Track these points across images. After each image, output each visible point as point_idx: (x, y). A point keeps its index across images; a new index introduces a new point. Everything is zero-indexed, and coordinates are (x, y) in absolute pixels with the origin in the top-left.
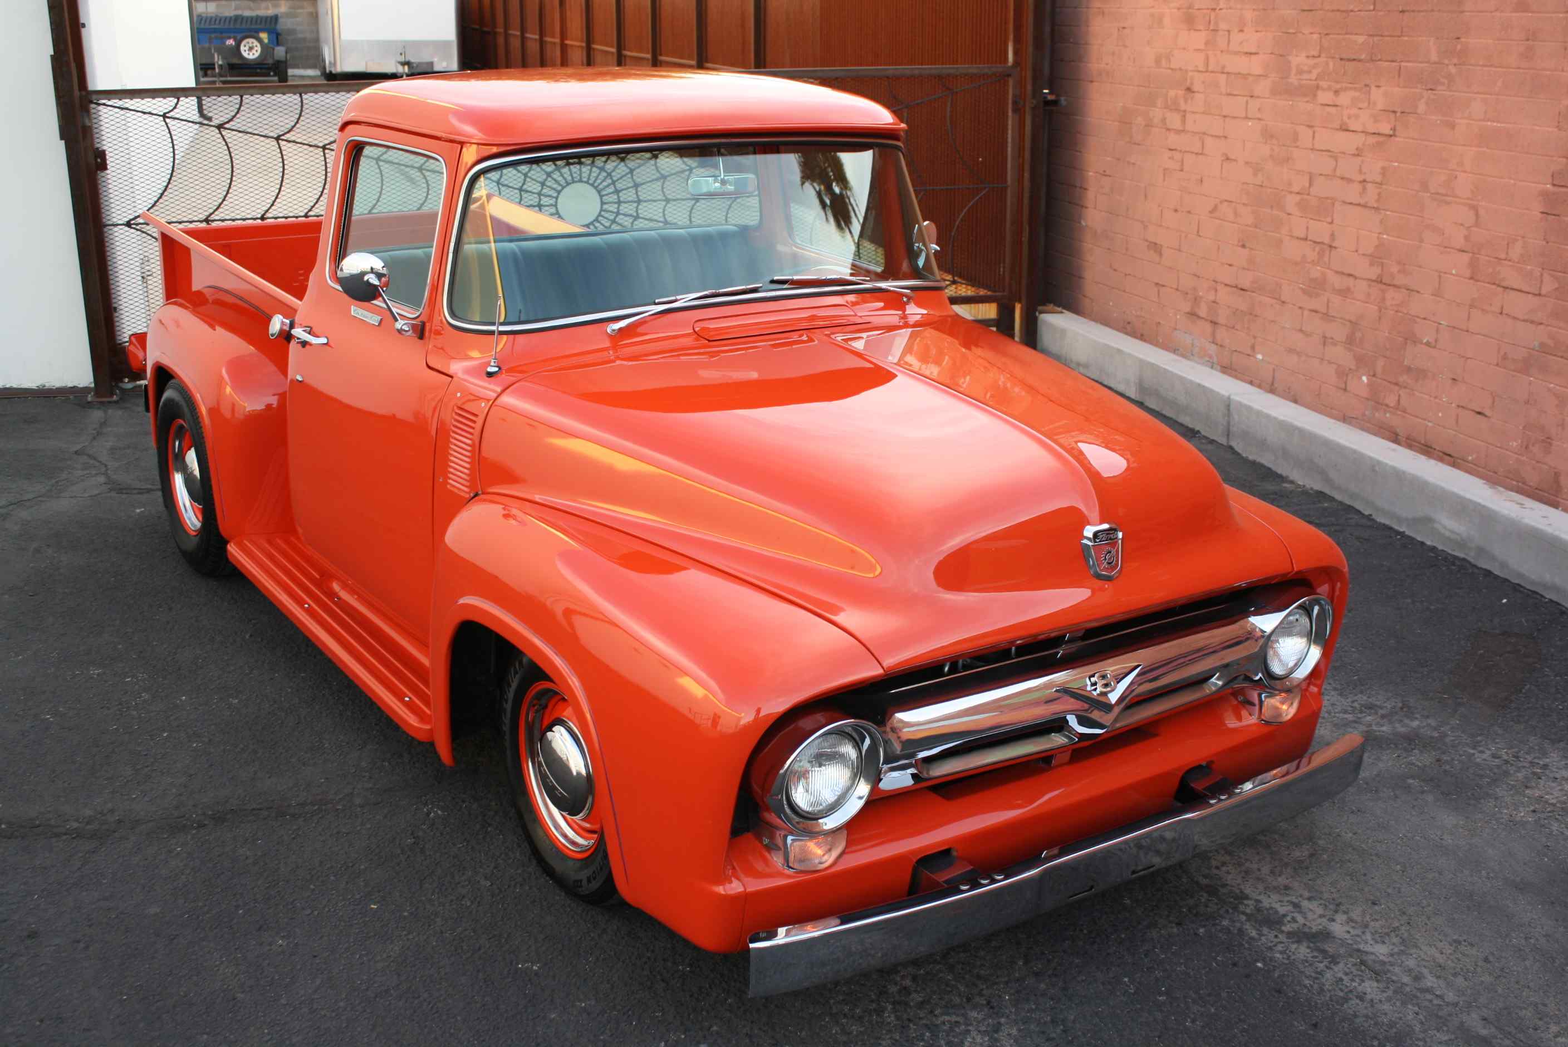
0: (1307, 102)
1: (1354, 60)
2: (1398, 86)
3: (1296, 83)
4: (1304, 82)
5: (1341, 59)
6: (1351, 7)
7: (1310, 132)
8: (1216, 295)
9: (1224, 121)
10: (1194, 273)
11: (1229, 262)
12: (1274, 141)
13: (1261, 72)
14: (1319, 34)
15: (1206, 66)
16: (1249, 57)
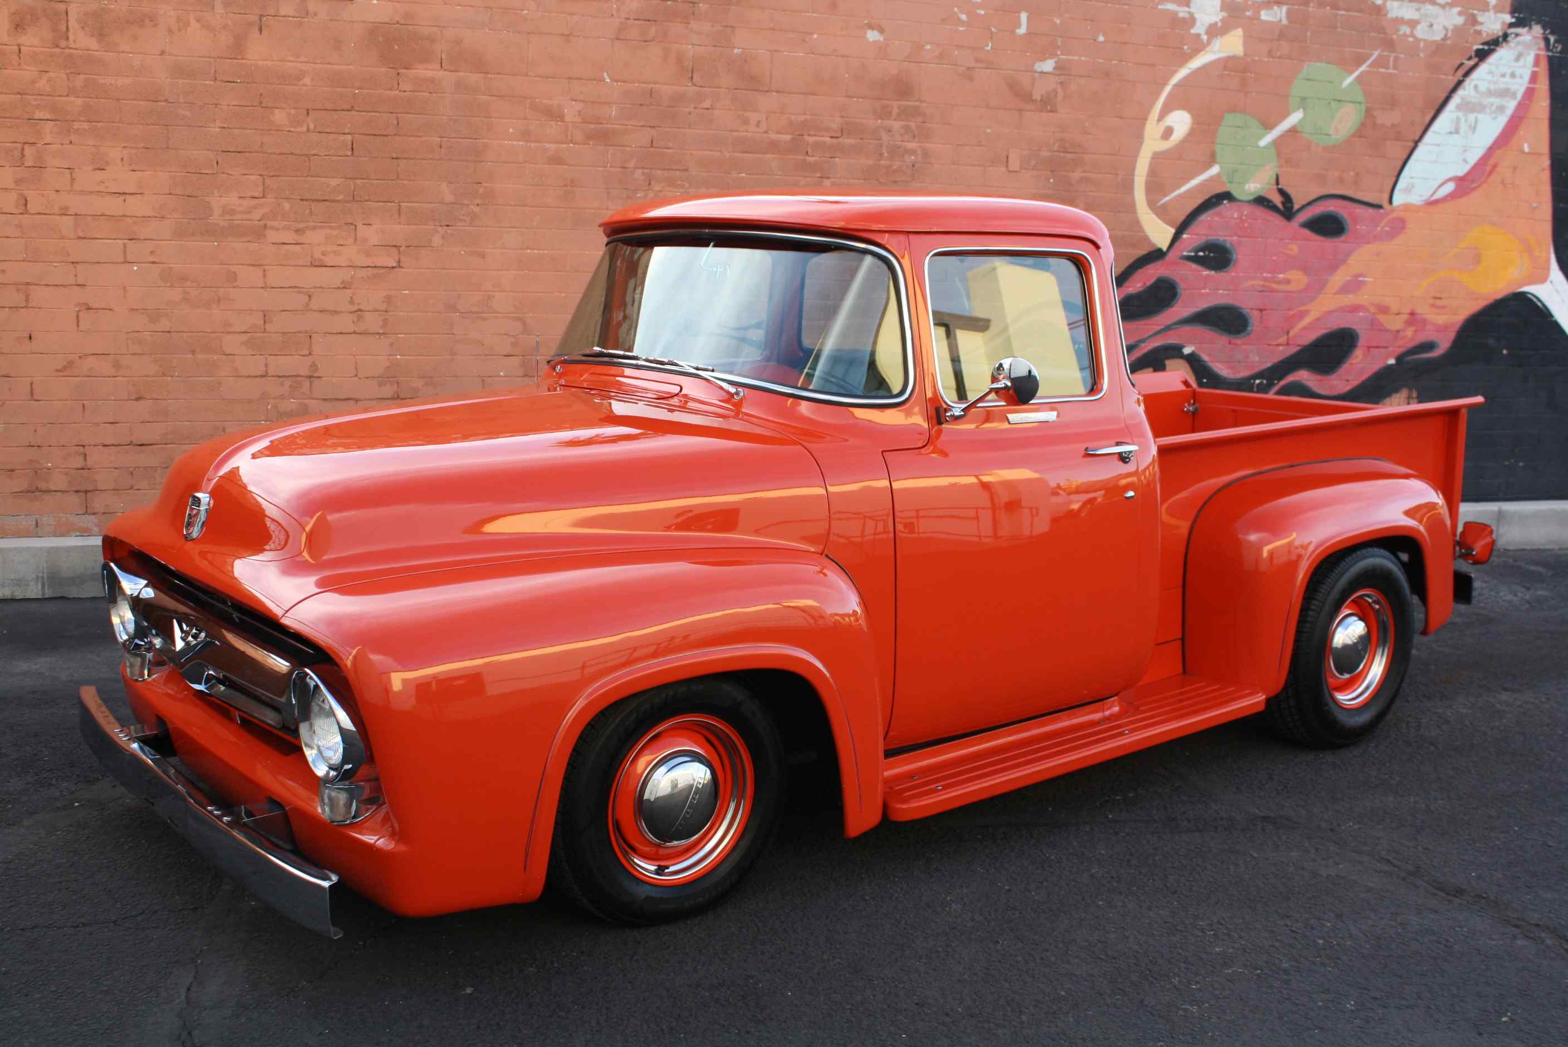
0: (249, 242)
1: (325, 200)
2: (400, 223)
3: (222, 223)
4: (235, 222)
6: (314, 152)
7: (258, 272)
8: (85, 460)
9: (75, 267)
10: (28, 444)
11: (111, 420)
12: (188, 284)
13: (150, 213)
14: (261, 175)
15: (24, 208)
16: (122, 198)
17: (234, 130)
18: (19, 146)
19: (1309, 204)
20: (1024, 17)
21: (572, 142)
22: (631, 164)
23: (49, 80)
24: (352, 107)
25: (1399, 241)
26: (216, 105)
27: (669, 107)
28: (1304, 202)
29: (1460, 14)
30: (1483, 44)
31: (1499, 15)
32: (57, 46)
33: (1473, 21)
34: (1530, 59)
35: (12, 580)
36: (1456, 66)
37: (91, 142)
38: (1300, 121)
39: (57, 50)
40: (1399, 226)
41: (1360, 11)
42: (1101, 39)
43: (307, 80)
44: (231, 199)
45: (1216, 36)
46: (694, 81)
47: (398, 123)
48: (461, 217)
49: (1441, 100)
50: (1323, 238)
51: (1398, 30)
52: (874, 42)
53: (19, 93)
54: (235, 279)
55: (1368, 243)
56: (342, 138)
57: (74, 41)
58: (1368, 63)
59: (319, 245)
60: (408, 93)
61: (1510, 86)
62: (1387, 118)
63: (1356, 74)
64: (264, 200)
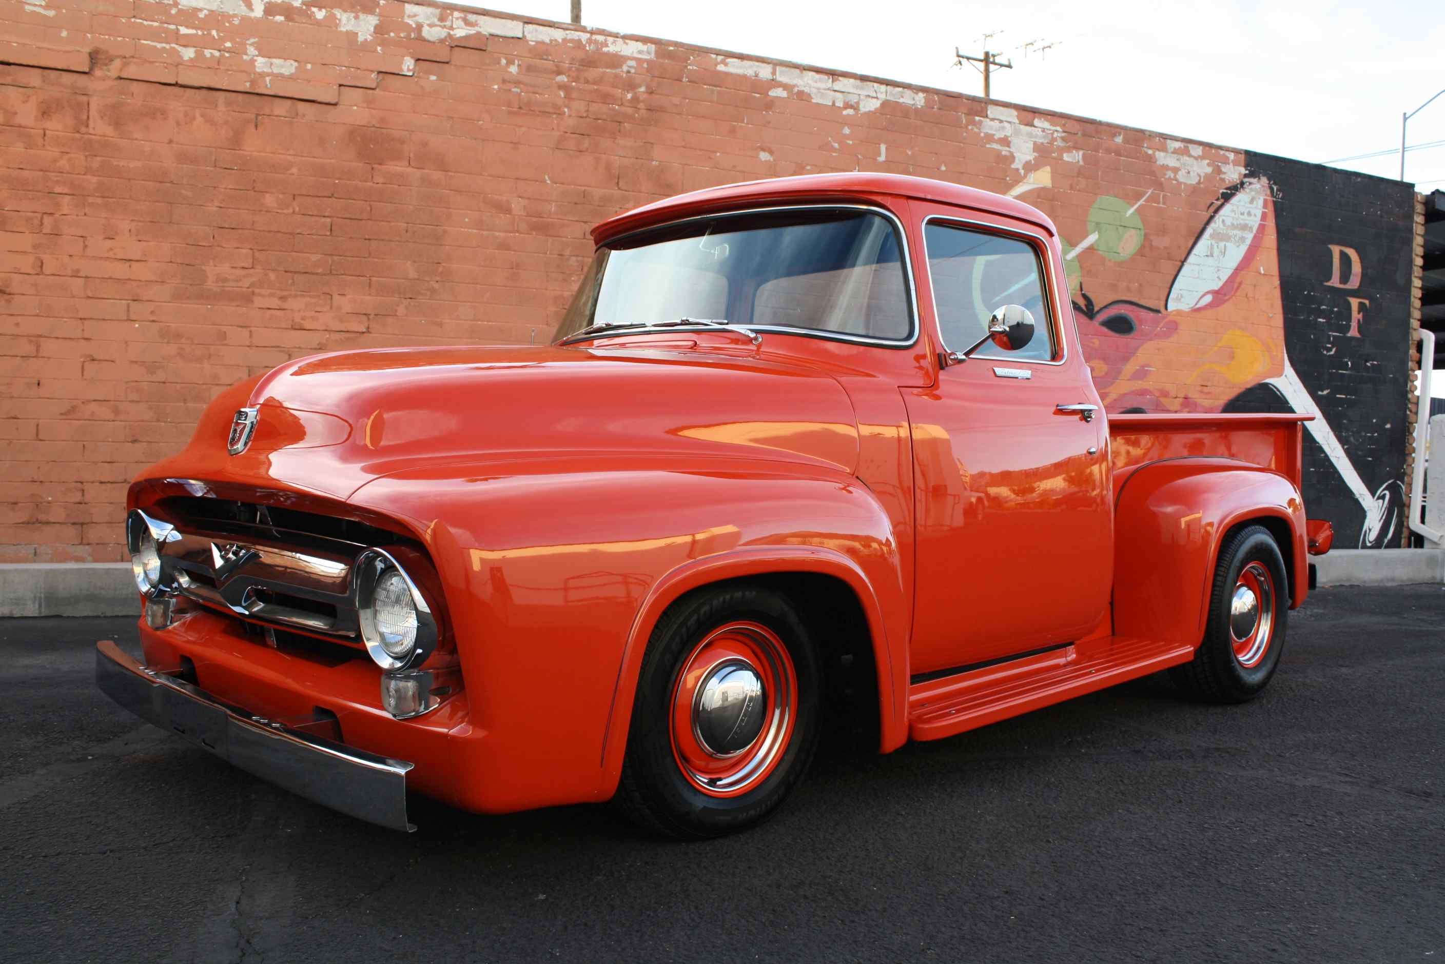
0: (238, 306)
1: (306, 273)
2: (370, 295)
3: (215, 289)
4: (227, 289)
5: (286, 272)
6: (298, 231)
7: (245, 333)
8: (83, 495)
9: (83, 323)
10: (30, 480)
11: (109, 460)
12: (183, 340)
13: (153, 278)
14: (251, 249)
15: (39, 269)
16: (128, 264)
17: (230, 210)
18: (39, 215)
19: (1105, 307)
20: (883, 147)
21: (518, 231)
22: (567, 252)
23: (70, 160)
24: (333, 195)
25: (1174, 338)
26: (215, 187)
27: (599, 206)
28: (1102, 306)
29: (1208, 165)
30: (1227, 189)
31: (1236, 167)
32: (78, 132)
33: (1218, 171)
34: (1260, 202)
35: (11, 599)
36: (1208, 205)
37: (104, 215)
38: (1096, 241)
39: (77, 135)
40: (1173, 327)
41: (1137, 158)
42: (943, 168)
43: (294, 170)
44: (224, 269)
45: (1031, 171)
46: (620, 185)
47: (371, 210)
48: (422, 292)
49: (1199, 231)
50: (1117, 335)
51: (1165, 174)
52: (766, 161)
53: (42, 170)
54: (225, 338)
55: (1151, 340)
56: (323, 220)
57: (94, 128)
58: (1144, 198)
59: (299, 311)
60: (380, 185)
61: (1247, 222)
62: (1161, 242)
63: (1136, 206)
64: (252, 271)
